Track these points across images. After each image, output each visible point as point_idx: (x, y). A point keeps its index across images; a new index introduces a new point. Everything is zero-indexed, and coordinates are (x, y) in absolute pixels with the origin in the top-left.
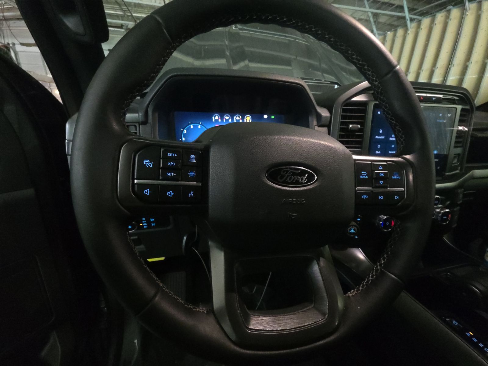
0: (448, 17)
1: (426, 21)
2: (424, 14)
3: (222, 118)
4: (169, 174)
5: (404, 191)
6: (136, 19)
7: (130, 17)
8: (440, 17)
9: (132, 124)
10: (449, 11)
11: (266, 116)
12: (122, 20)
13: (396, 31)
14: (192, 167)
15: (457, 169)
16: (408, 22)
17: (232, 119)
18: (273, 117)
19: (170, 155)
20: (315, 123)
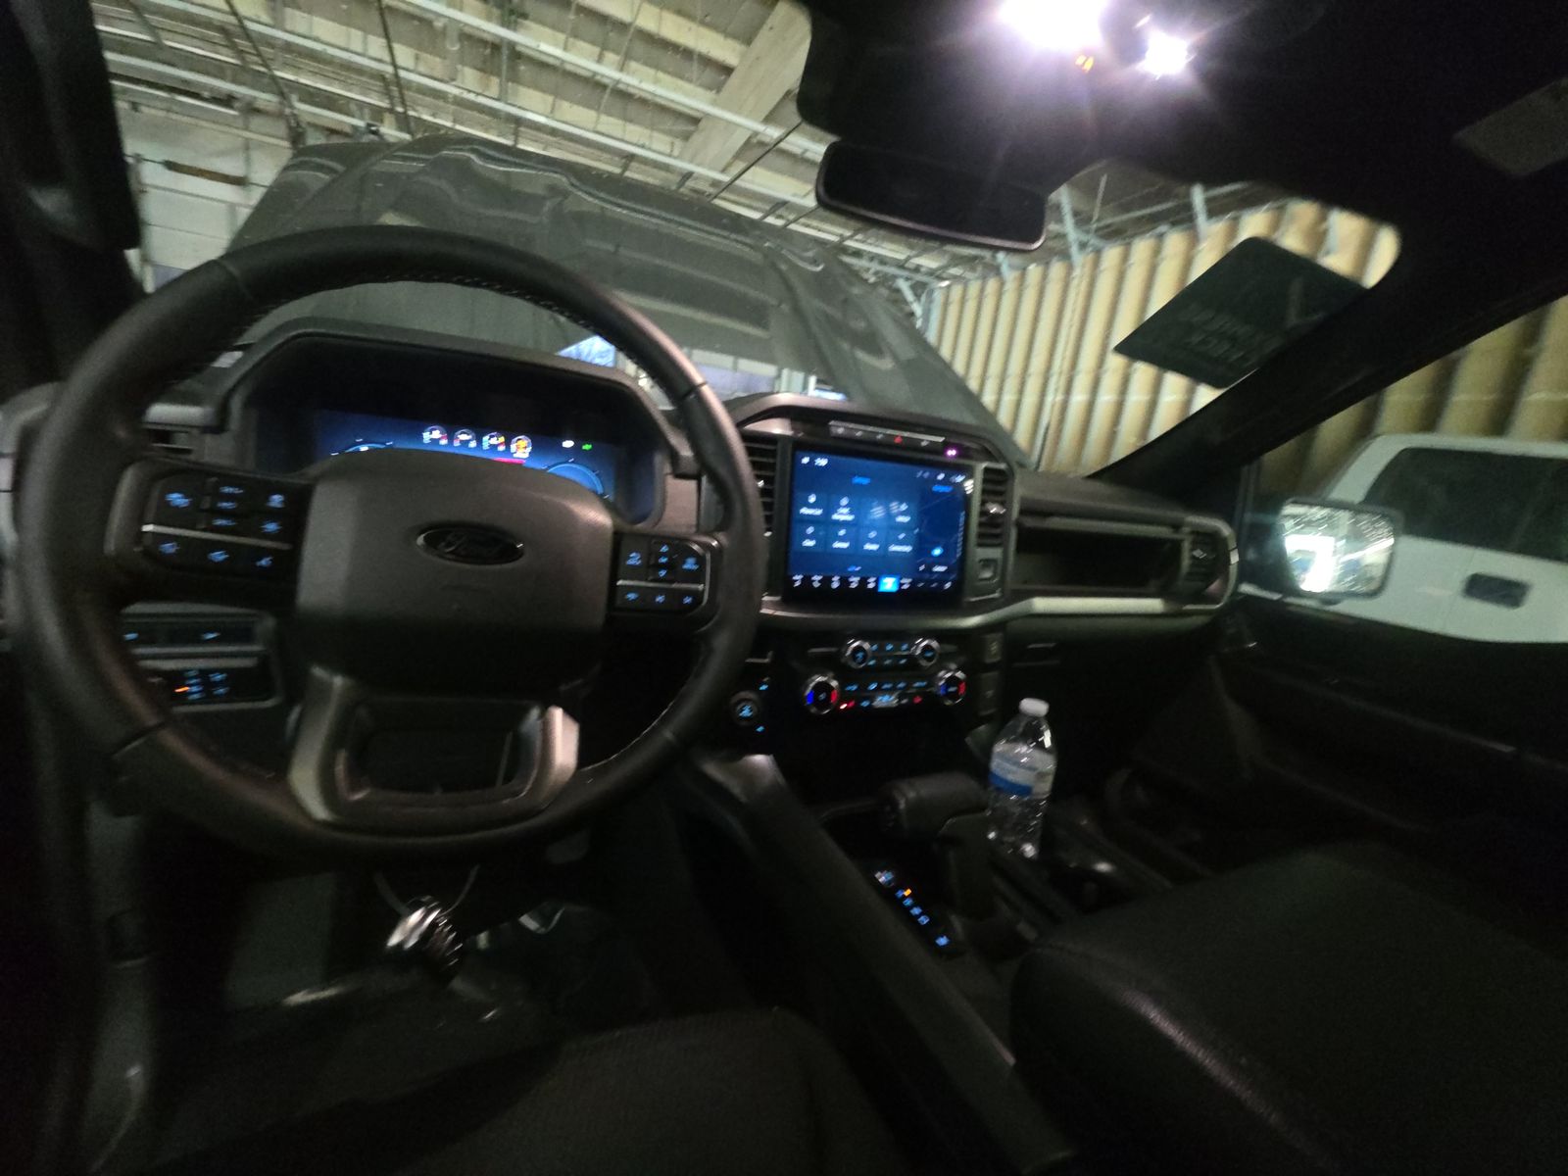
0: (1157, 252)
1: (1112, 254)
2: (1112, 234)
3: (451, 438)
4: (220, 522)
5: (703, 591)
6: (286, 90)
7: (266, 80)
8: (1142, 247)
9: (184, 429)
10: (1161, 237)
11: (568, 444)
12: (234, 81)
13: (1047, 264)
14: (274, 514)
15: (994, 592)
16: (1074, 250)
17: (480, 442)
18: (587, 447)
19: (227, 490)
20: (668, 469)
